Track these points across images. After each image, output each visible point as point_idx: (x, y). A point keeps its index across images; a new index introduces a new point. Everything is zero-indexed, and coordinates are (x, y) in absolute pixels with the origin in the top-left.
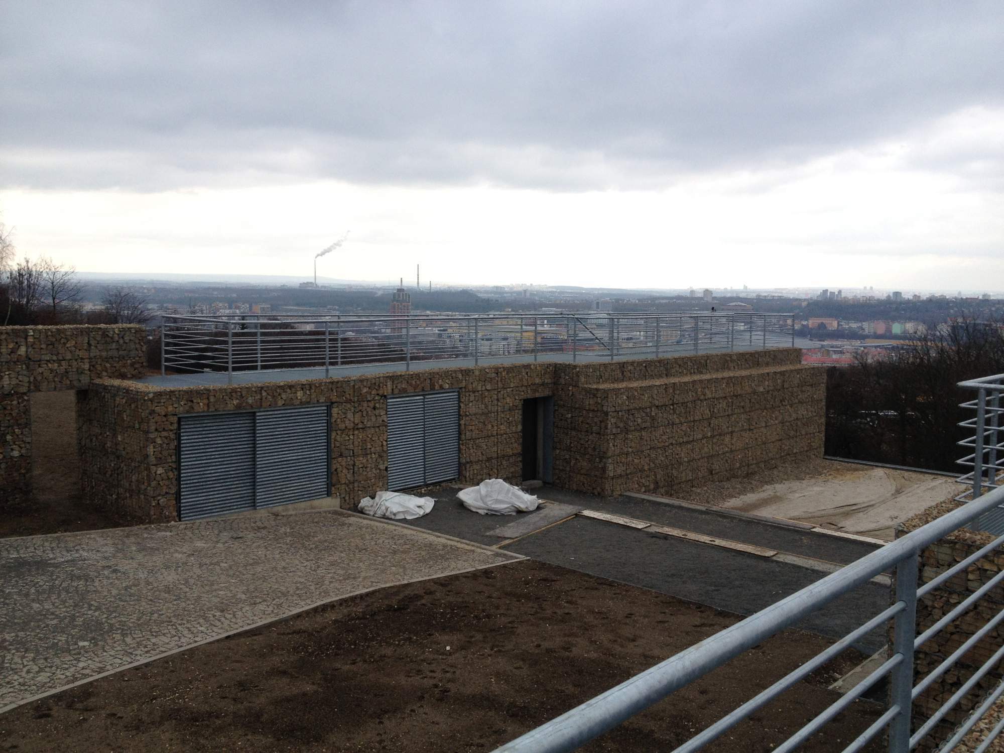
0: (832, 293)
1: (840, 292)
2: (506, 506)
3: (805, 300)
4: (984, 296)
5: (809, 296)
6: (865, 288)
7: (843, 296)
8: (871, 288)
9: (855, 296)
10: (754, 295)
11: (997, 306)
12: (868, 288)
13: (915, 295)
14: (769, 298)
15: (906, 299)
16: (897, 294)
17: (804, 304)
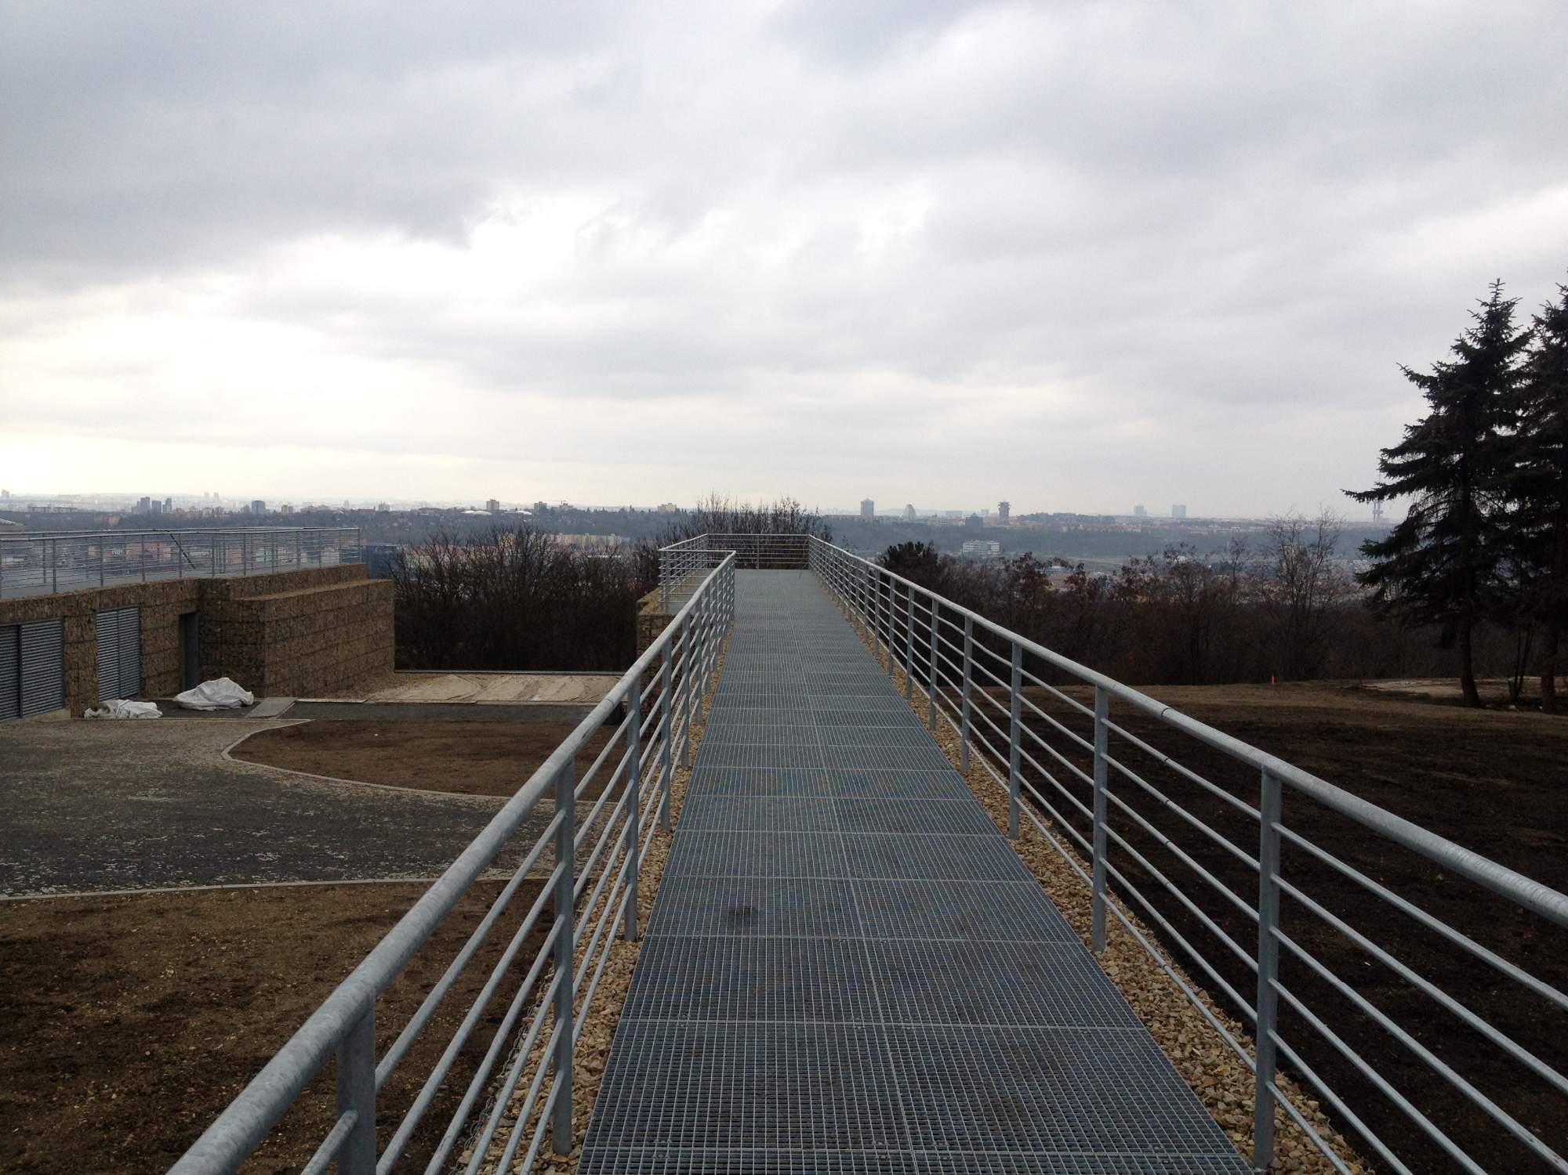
0: (157, 503)
1: (169, 501)
2: (233, 701)
3: (114, 514)
4: (381, 506)
5: (119, 508)
6: (207, 494)
7: (174, 508)
8: (216, 495)
9: (193, 507)
10: (24, 507)
11: (400, 520)
12: (212, 495)
13: (285, 506)
14: (51, 511)
15: (271, 512)
16: (258, 504)
17: (113, 521)
